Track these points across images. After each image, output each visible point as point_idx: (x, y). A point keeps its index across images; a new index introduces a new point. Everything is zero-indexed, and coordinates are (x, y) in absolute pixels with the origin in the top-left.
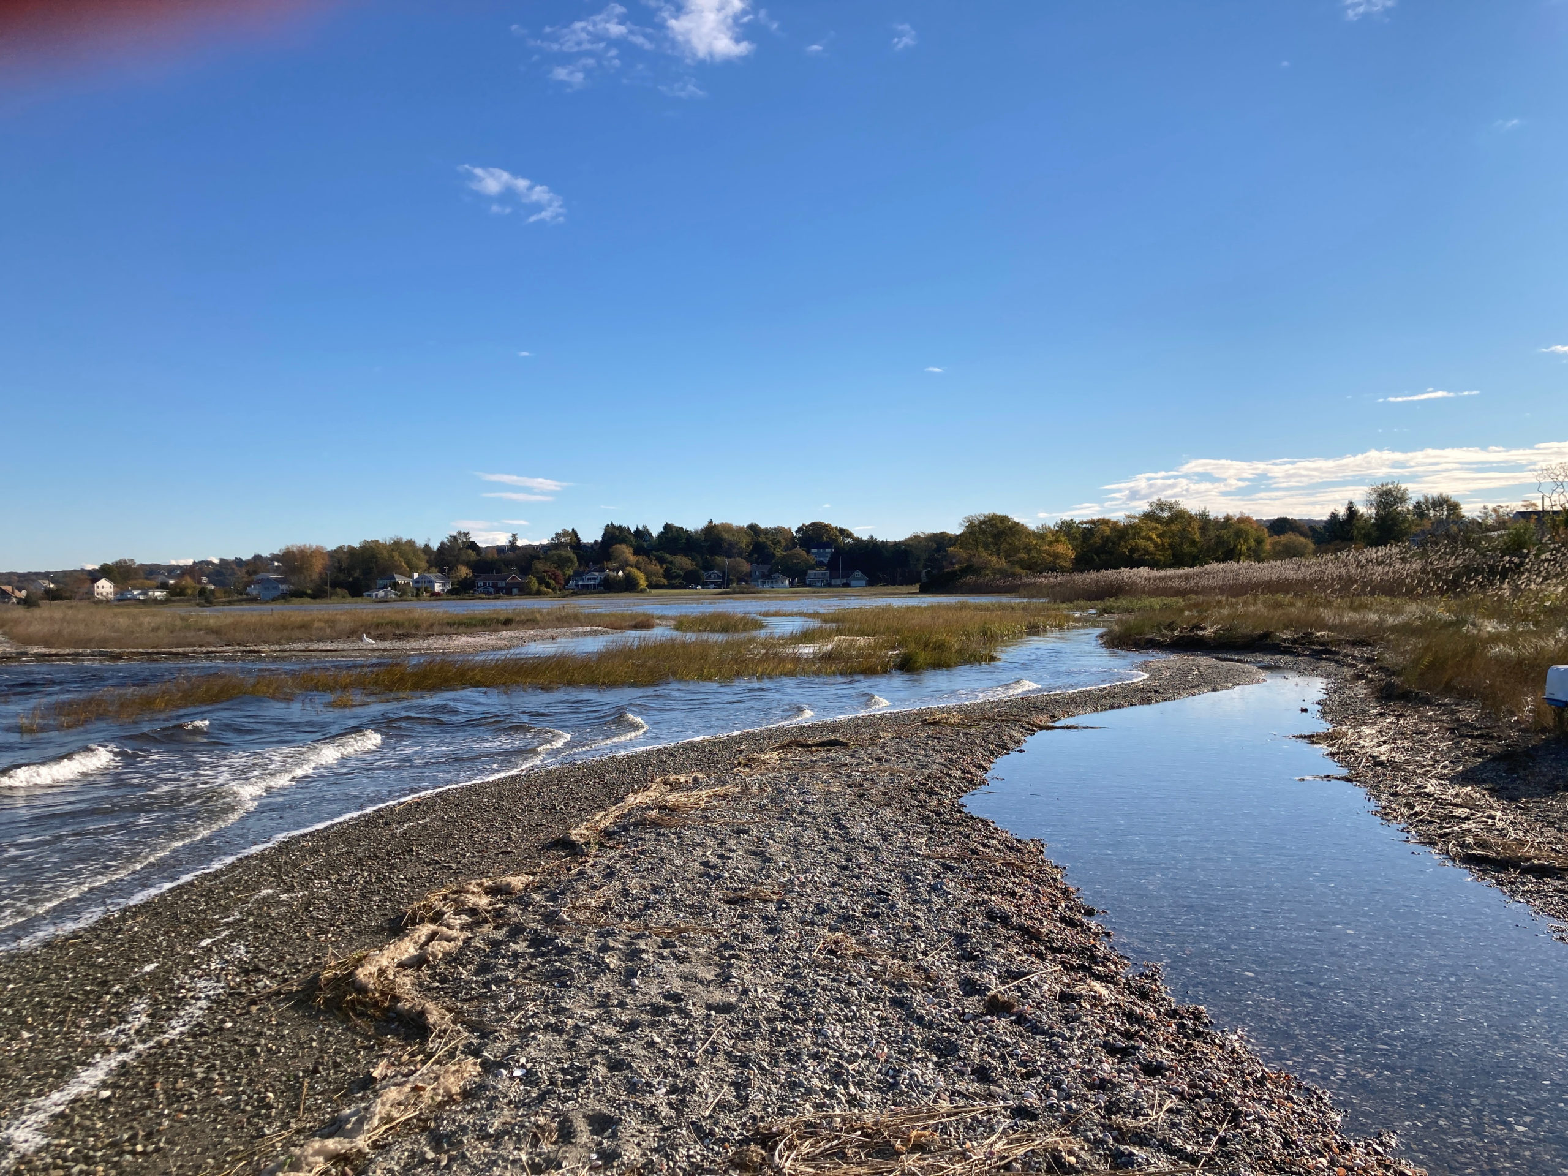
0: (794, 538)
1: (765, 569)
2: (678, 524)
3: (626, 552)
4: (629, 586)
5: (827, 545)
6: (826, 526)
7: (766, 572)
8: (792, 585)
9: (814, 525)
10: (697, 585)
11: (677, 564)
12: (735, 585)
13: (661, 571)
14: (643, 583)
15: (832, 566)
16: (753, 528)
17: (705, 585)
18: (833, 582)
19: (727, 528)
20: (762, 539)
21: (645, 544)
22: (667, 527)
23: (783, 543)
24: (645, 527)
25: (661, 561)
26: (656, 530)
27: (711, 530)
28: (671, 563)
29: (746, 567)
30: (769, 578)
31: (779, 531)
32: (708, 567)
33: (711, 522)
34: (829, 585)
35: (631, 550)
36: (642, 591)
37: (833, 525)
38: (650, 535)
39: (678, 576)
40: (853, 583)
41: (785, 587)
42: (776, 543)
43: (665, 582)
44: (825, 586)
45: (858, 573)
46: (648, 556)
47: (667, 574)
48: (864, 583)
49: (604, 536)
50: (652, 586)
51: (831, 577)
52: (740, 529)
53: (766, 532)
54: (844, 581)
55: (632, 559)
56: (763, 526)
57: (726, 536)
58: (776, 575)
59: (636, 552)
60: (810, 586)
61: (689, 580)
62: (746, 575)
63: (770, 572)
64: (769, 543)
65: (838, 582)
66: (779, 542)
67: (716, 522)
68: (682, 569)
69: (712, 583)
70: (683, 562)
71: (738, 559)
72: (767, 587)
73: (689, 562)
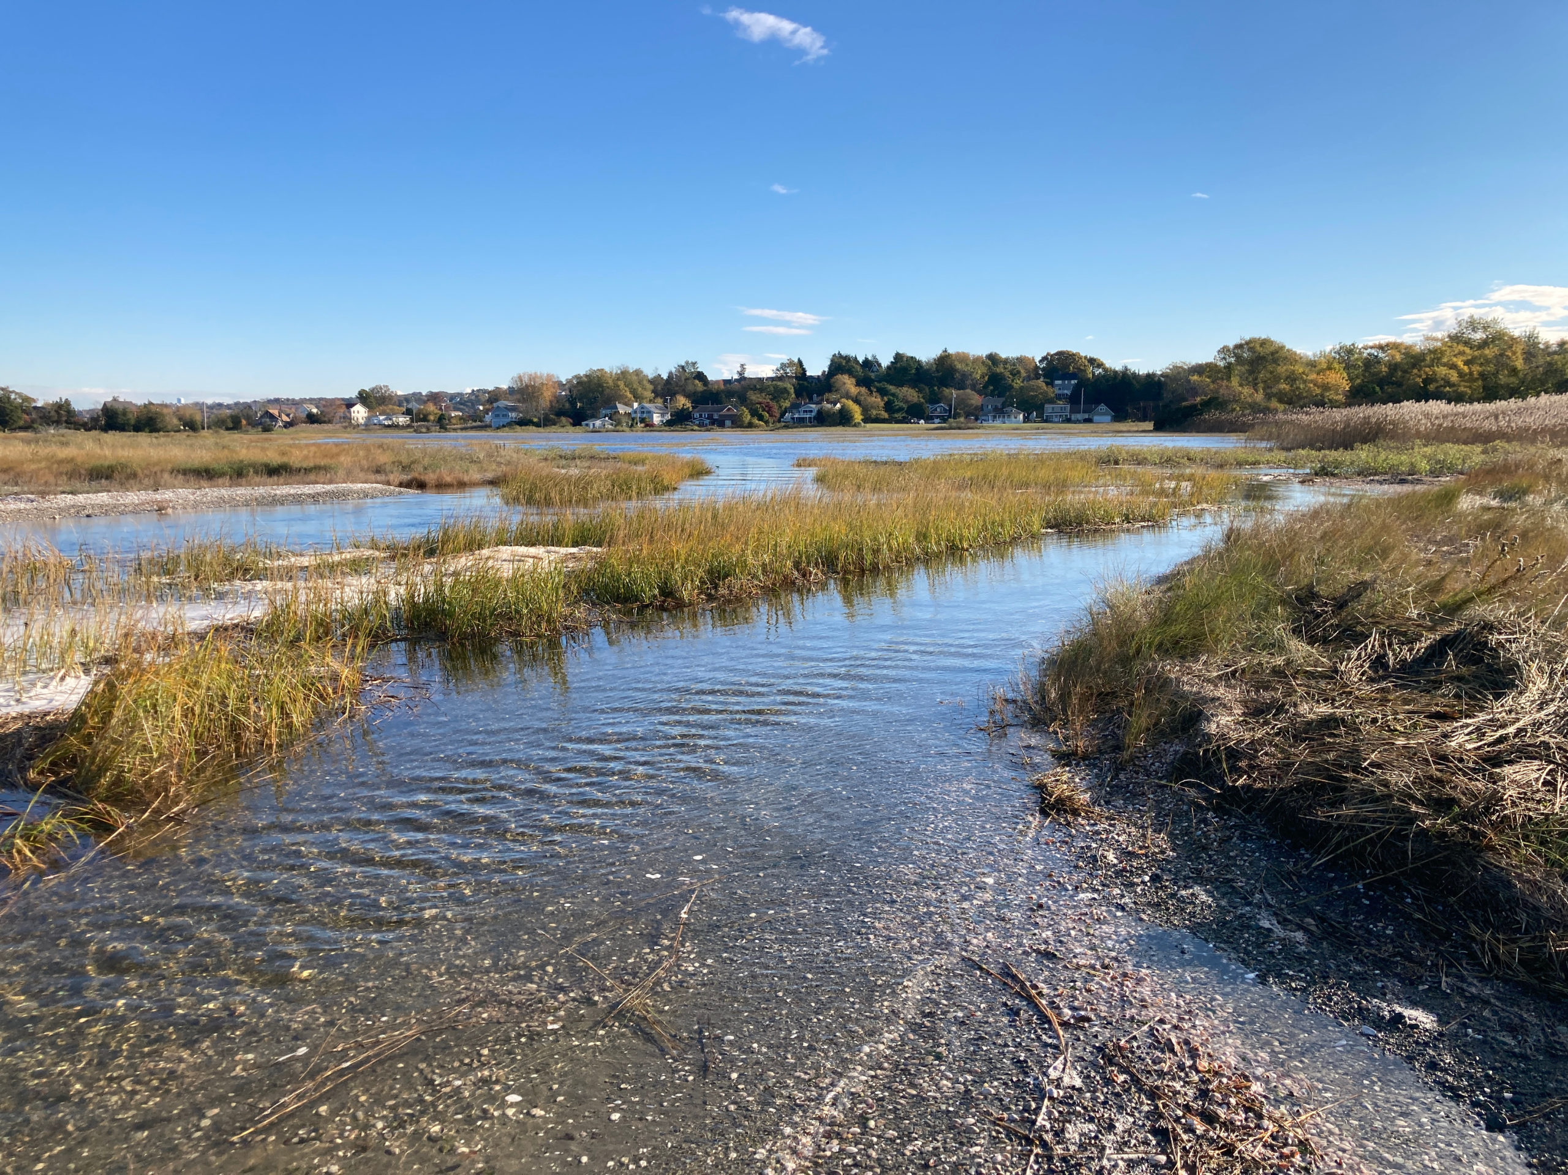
0: (1037, 367)
1: (999, 402)
2: (910, 354)
3: (848, 383)
4: (843, 419)
5: (1073, 376)
6: (1074, 355)
7: (999, 406)
8: (1026, 420)
9: (1060, 353)
10: (920, 418)
11: (901, 396)
12: (962, 419)
13: (882, 404)
14: (858, 417)
15: (1073, 399)
16: (993, 358)
17: (929, 419)
18: (1073, 417)
19: (963, 358)
20: (1000, 369)
21: (873, 375)
22: (898, 357)
23: (1023, 374)
24: (874, 357)
25: (882, 392)
26: (886, 361)
27: (944, 361)
28: (893, 395)
29: (976, 399)
30: (1000, 412)
31: (1021, 360)
32: (934, 400)
33: (945, 351)
34: (1068, 421)
35: (854, 380)
36: (855, 425)
37: (1083, 354)
38: (879, 365)
39: (900, 409)
40: (1096, 418)
41: (1018, 422)
42: (1015, 374)
43: (886, 415)
44: (1063, 422)
45: (1103, 407)
46: (870, 390)
47: (888, 407)
48: (1109, 418)
49: (830, 367)
50: (868, 420)
51: (1072, 412)
52: (977, 360)
53: (1006, 361)
54: (1086, 416)
55: (854, 390)
56: (1003, 356)
57: (959, 366)
58: (1008, 409)
59: (858, 384)
60: (1046, 421)
61: (914, 413)
62: (976, 408)
63: (1004, 405)
64: (1007, 374)
65: (1080, 416)
66: (1019, 372)
67: (951, 351)
68: (907, 402)
69: (937, 417)
70: (909, 394)
71: (968, 391)
72: (998, 423)
73: (915, 394)
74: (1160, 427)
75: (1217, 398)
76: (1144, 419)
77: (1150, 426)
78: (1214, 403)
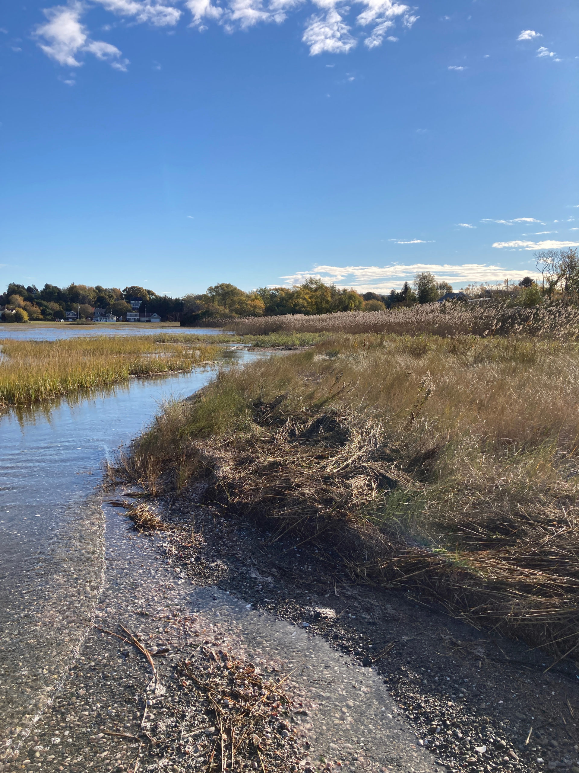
0: (121, 294)
1: (103, 311)
2: (54, 285)
3: (19, 299)
4: (18, 319)
5: (140, 299)
6: (139, 288)
7: (103, 313)
8: (118, 320)
9: (133, 287)
10: (61, 319)
11: (50, 307)
12: (84, 320)
13: (39, 311)
14: (26, 317)
15: (141, 310)
16: (99, 289)
17: (66, 319)
18: (141, 319)
19: (83, 288)
20: (102, 294)
21: (33, 296)
22: (47, 286)
23: (115, 297)
24: (34, 286)
25: (39, 305)
26: (40, 288)
27: (73, 289)
28: (46, 306)
29: (91, 309)
30: (104, 316)
31: (113, 290)
32: (69, 309)
33: (73, 284)
34: (139, 321)
35: (22, 298)
36: (25, 322)
37: (144, 288)
38: (37, 290)
39: (50, 314)
40: (152, 320)
41: (114, 321)
42: (111, 297)
43: (41, 317)
44: (136, 321)
45: (155, 315)
46: (32, 303)
47: (43, 312)
48: (159, 320)
49: (8, 291)
50: (32, 319)
51: (141, 316)
52: (90, 289)
53: (106, 290)
54: (148, 319)
55: (23, 303)
56: (104, 288)
57: (81, 292)
58: (108, 315)
59: (25, 300)
60: (128, 321)
61: (57, 316)
62: (91, 314)
63: (106, 313)
64: (107, 297)
65: (144, 319)
66: (112, 296)
67: (76, 284)
68: (53, 310)
69: (71, 318)
70: (55, 306)
71: (87, 305)
72: (103, 322)
73: (58, 306)
74: (183, 325)
75: (208, 311)
76: (175, 320)
77: (178, 324)
78: (207, 313)
